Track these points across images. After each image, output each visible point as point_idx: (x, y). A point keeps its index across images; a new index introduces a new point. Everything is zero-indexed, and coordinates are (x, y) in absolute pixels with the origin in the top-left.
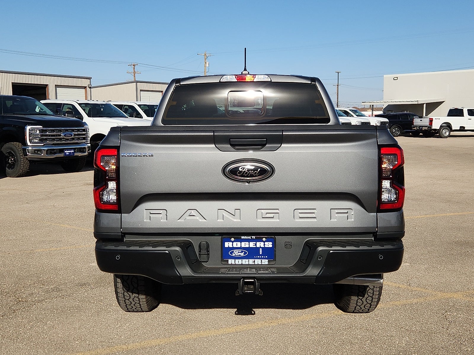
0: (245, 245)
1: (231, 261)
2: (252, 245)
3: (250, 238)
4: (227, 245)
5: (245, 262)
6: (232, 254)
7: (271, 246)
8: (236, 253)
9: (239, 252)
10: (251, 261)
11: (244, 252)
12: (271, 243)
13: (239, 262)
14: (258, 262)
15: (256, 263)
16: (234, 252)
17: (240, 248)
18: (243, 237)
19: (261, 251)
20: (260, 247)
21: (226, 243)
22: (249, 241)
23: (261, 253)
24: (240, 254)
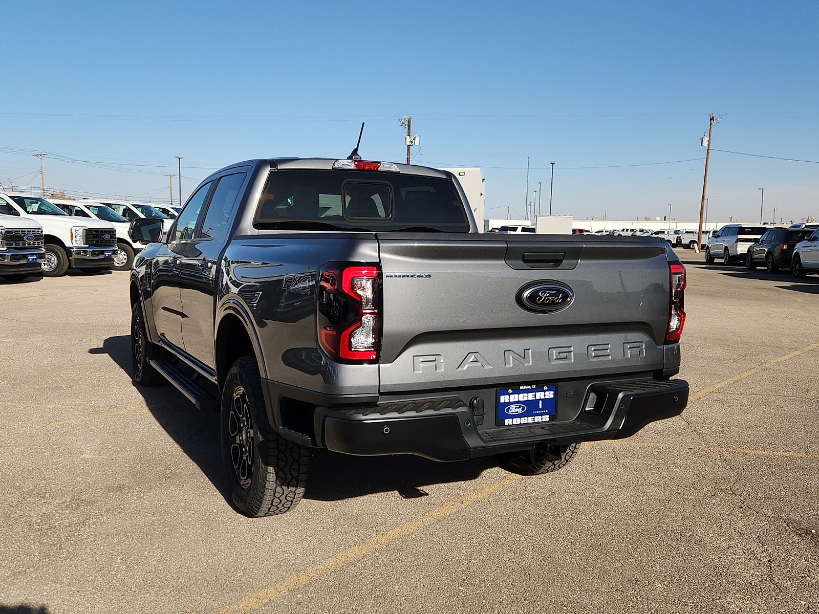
0: (523, 397)
1: (508, 422)
2: (531, 396)
3: (529, 387)
4: (504, 399)
5: (524, 420)
6: (508, 410)
7: (552, 396)
8: (513, 409)
9: (516, 408)
10: (530, 420)
11: (522, 408)
12: (552, 392)
13: (517, 421)
14: (538, 419)
15: (536, 421)
16: (511, 408)
17: (519, 402)
18: (521, 388)
19: (540, 404)
20: (540, 399)
21: (501, 397)
22: (527, 391)
23: (540, 407)
24: (517, 410)
